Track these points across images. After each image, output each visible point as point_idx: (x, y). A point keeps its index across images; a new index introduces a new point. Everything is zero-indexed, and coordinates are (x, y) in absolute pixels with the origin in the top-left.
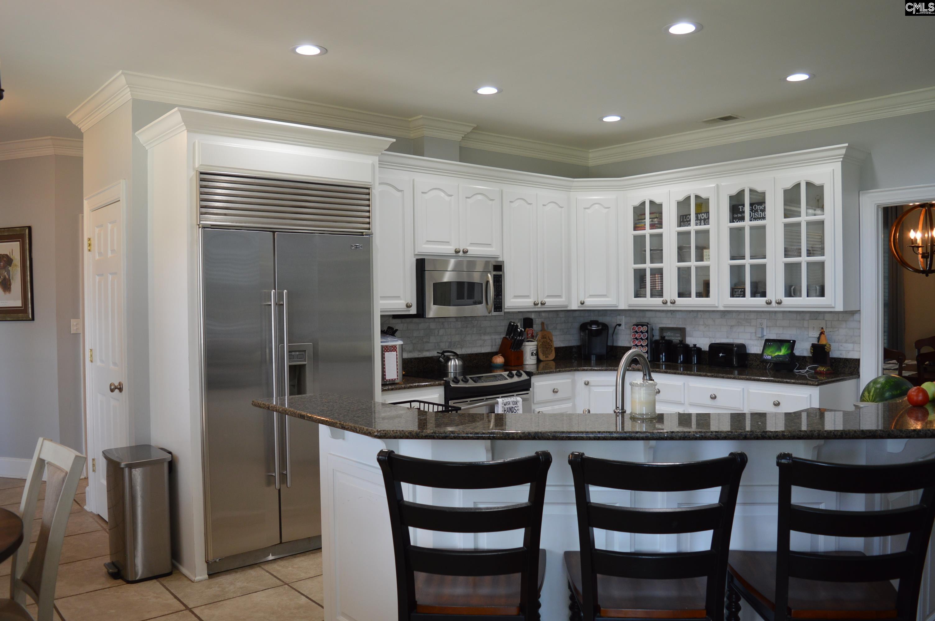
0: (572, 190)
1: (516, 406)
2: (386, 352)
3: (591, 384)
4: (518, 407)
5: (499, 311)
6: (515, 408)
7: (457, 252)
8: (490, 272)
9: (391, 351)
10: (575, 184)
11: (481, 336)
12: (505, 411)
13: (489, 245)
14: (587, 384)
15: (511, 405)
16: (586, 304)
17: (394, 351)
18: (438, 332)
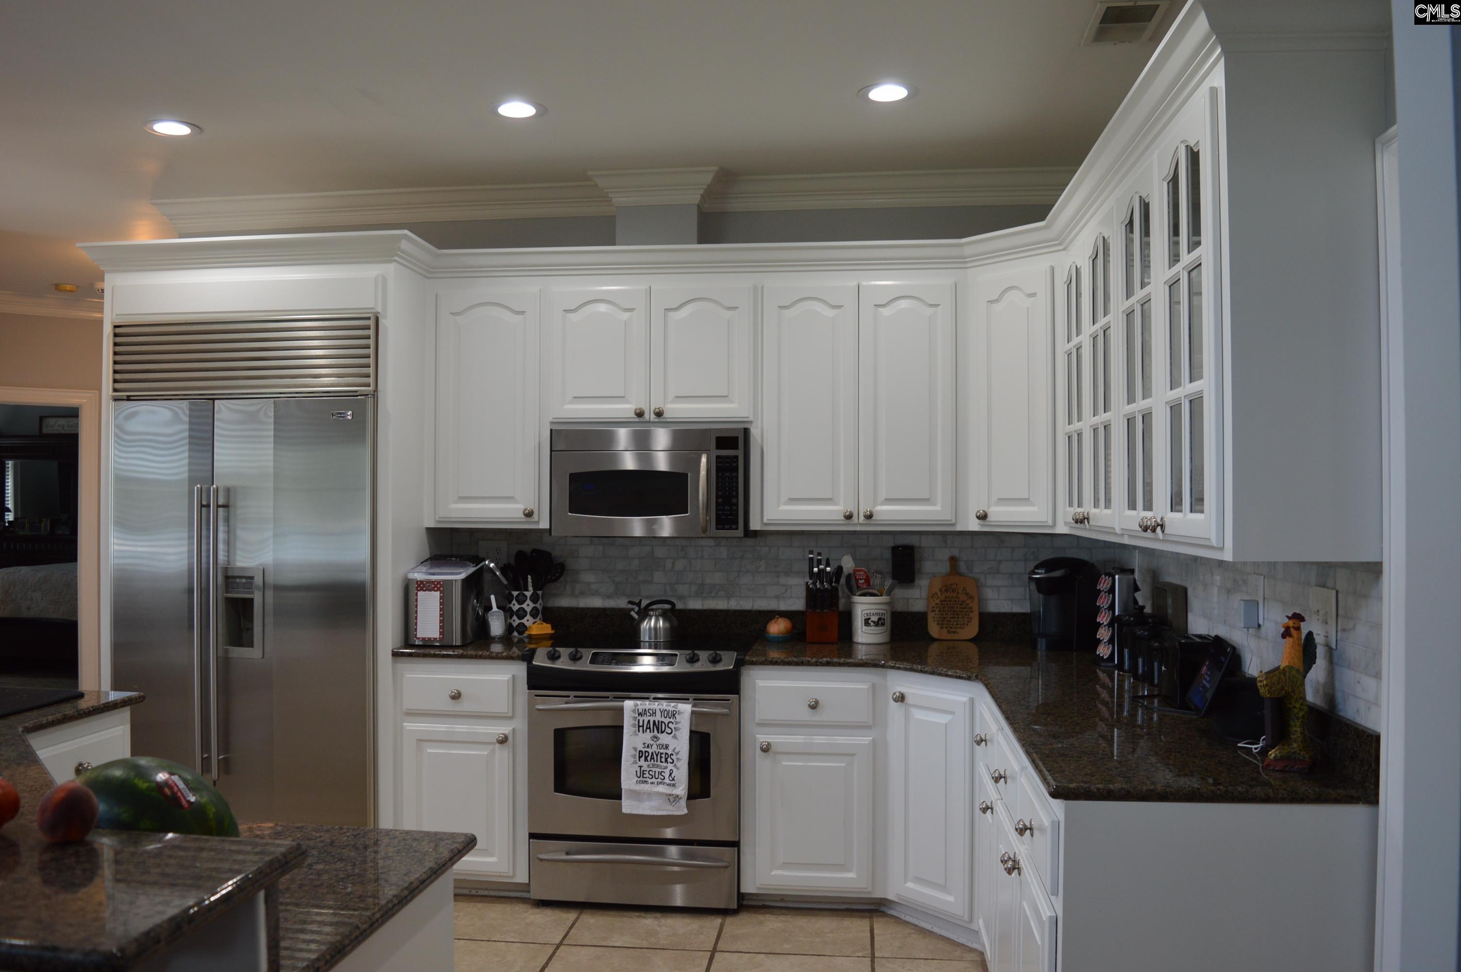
0: (969, 265)
1: (671, 720)
2: (420, 590)
3: (909, 699)
4: (676, 723)
5: (730, 529)
6: (670, 725)
7: (640, 414)
8: (707, 451)
9: (430, 590)
10: (968, 251)
11: (778, 577)
12: (639, 726)
13: (724, 398)
14: (901, 698)
15: (658, 718)
16: (991, 520)
17: (436, 591)
18: (673, 564)
